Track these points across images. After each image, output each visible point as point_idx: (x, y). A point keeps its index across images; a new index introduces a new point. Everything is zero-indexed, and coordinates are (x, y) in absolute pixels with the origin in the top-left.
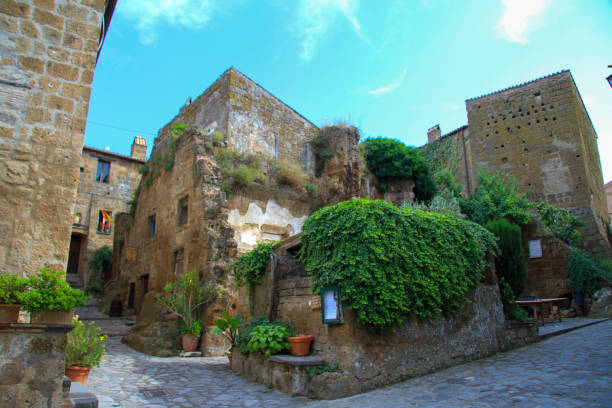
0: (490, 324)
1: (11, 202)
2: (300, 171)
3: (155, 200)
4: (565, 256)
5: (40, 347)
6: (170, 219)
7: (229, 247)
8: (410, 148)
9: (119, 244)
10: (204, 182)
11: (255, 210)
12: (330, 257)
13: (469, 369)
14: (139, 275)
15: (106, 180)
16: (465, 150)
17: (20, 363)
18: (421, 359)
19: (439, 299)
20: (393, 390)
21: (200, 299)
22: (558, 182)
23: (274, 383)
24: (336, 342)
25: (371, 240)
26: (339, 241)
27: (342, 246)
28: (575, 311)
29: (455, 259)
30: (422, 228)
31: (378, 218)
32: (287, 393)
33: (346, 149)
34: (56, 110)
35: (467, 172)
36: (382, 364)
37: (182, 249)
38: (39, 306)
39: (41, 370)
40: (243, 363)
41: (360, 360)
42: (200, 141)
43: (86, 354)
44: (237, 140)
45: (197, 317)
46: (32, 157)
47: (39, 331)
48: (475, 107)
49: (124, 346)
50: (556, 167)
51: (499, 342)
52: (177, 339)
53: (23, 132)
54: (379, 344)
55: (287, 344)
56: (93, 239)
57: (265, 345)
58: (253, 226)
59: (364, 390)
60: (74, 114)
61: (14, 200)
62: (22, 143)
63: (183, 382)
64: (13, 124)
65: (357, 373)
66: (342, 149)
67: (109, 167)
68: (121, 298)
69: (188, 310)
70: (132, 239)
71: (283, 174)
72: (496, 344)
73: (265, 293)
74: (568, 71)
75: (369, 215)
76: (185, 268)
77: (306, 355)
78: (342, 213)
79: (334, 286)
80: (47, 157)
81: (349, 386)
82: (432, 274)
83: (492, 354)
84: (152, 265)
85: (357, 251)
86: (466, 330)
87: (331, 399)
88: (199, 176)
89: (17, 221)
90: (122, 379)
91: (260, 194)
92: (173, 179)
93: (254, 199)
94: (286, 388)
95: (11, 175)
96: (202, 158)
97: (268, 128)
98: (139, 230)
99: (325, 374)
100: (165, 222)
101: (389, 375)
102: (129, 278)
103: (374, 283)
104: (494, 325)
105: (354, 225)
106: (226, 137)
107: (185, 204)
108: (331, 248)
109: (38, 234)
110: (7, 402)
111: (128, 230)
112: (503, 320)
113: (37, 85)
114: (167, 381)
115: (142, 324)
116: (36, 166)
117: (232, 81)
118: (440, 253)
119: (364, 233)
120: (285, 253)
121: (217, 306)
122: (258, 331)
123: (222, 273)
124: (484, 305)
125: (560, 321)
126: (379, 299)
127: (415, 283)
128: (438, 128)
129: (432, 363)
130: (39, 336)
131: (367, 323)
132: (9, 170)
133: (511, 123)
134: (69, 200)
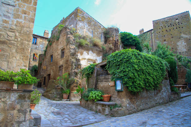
0: (167, 93)
1: (8, 46)
2: (100, 42)
3: (53, 50)
4: (185, 71)
5: (21, 98)
6: (58, 56)
7: (78, 65)
8: (135, 36)
9: (40, 64)
10: (70, 44)
11: (85, 54)
12: (119, 68)
13: (162, 107)
14: (47, 74)
15: (36, 44)
16: (152, 37)
17: (14, 103)
18: (147, 104)
19: (153, 84)
20: (139, 114)
21: (69, 82)
22: (182, 48)
23: (98, 110)
24: (120, 97)
25: (133, 63)
26: (122, 63)
27: (123, 65)
28: (188, 89)
29: (158, 70)
30: (148, 60)
31: (135, 55)
32: (103, 114)
33: (115, 35)
34: (24, 15)
35: (152, 44)
36: (135, 105)
37: (62, 66)
38: (21, 82)
39: (22, 106)
40: (86, 104)
41: (128, 104)
42: (69, 30)
43: (34, 100)
44: (80, 31)
45: (68, 88)
46: (16, 31)
47: (21, 92)
48: (156, 23)
49: (43, 97)
50: (182, 43)
51: (169, 99)
52: (61, 95)
53: (13, 22)
54: (135, 98)
55: (102, 98)
56: (32, 63)
57: (95, 98)
58: (85, 59)
59: (130, 114)
60: (30, 16)
61: (10, 46)
62: (12, 26)
63: (66, 110)
64: (9, 19)
65: (127, 108)
66: (113, 35)
67: (37, 39)
68: (41, 82)
69: (65, 85)
70: (45, 62)
71: (94, 43)
72: (168, 99)
73: (93, 80)
74: (188, 11)
75: (133, 54)
76: (63, 72)
77: (108, 102)
78: (123, 53)
79: (120, 78)
80: (21, 31)
81: (125, 112)
82: (151, 75)
83: (167, 103)
84: (52, 71)
85: (128, 66)
86: (160, 94)
87: (119, 117)
88: (68, 42)
89: (11, 53)
90: (45, 108)
91: (87, 49)
92: (59, 43)
93: (85, 50)
94: (103, 113)
95: (8, 37)
96: (70, 36)
97: (90, 27)
98: (47, 60)
99: (117, 108)
100: (56, 57)
101: (137, 109)
102: (44, 75)
103: (134, 78)
104: (168, 93)
105: (127, 58)
106: (76, 30)
107: (63, 51)
108: (119, 65)
109: (18, 58)
110: (10, 116)
111: (43, 59)
112: (170, 91)
113: (17, 5)
114: (60, 109)
115: (49, 90)
116: (17, 34)
117: (79, 12)
118: (153, 68)
119: (131, 60)
120: (100, 67)
121: (75, 85)
122: (92, 93)
123: (76, 74)
124: (165, 86)
125: (184, 93)
126: (135, 83)
127: (146, 78)
128: (143, 30)
129: (150, 105)
130: (21, 93)
131: (131, 91)
132: (8, 35)
133: (168, 29)
134: (29, 46)
